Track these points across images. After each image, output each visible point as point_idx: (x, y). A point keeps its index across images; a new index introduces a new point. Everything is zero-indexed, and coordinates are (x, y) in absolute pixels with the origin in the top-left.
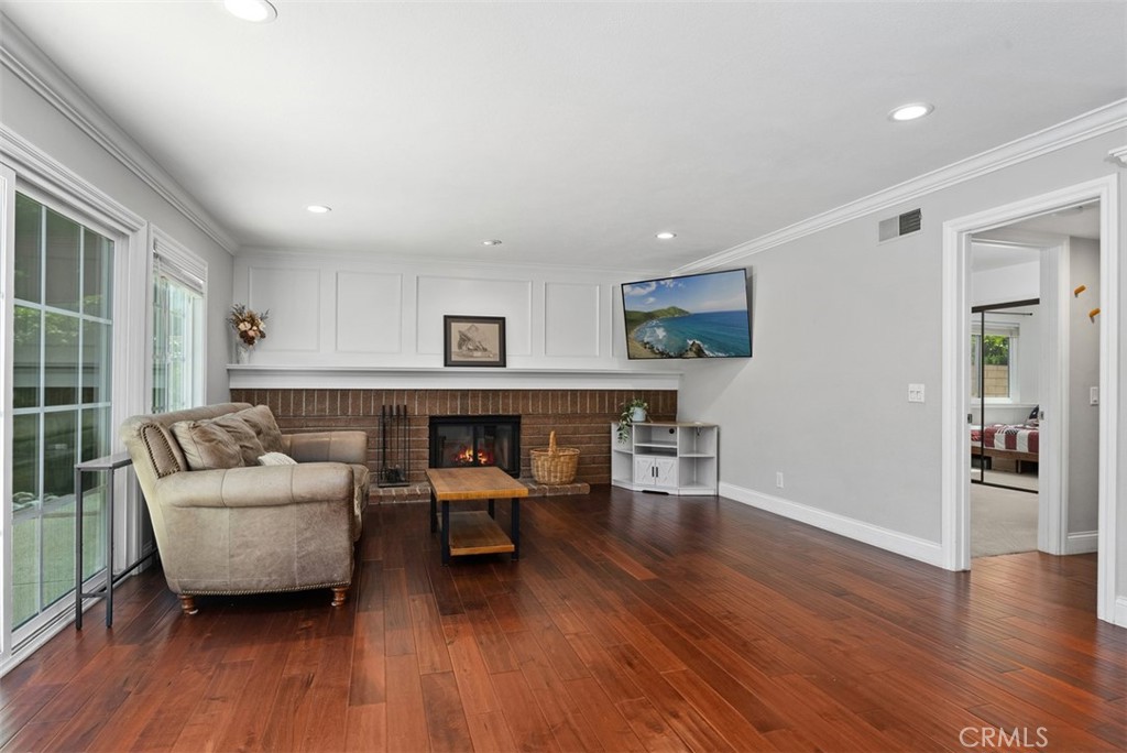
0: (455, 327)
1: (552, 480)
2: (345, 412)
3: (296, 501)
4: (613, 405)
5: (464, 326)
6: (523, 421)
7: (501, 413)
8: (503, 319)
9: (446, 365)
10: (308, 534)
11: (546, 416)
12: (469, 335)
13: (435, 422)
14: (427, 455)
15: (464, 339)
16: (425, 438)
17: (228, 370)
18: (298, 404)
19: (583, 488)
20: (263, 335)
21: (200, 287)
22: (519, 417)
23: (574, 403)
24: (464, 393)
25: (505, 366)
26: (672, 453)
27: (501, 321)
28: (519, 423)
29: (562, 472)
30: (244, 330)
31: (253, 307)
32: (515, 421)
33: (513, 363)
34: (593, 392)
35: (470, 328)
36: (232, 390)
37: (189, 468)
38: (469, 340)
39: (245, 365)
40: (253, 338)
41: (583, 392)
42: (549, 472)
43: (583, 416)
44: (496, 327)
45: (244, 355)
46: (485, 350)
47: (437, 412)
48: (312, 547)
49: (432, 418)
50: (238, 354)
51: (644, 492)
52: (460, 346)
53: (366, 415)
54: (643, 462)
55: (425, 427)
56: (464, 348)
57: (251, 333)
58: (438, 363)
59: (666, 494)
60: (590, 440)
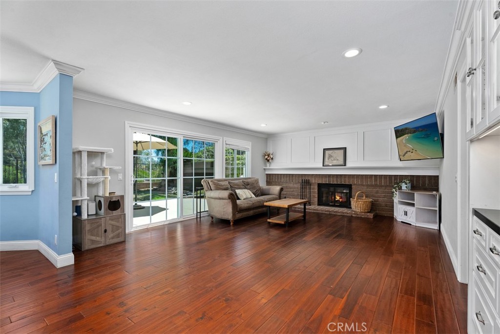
0: (327, 152)
1: (357, 210)
2: (292, 181)
5: (330, 152)
6: (353, 187)
7: (343, 183)
9: (323, 166)
11: (362, 185)
13: (320, 185)
15: (330, 157)
16: (316, 190)
17: (264, 169)
18: (281, 178)
19: (371, 216)
20: (272, 159)
21: (248, 148)
22: (351, 185)
23: (376, 180)
24: (329, 176)
25: (345, 165)
26: (413, 205)
27: (345, 149)
28: (351, 187)
29: (360, 208)
30: (268, 158)
31: (270, 151)
32: (349, 187)
33: (349, 164)
34: (385, 176)
35: (332, 152)
36: (266, 174)
37: (211, 190)
38: (332, 156)
39: (268, 167)
41: (381, 176)
42: (356, 207)
43: (382, 186)
44: (342, 151)
45: (268, 165)
46: (338, 160)
47: (320, 182)
49: (318, 184)
50: (266, 164)
51: (402, 222)
52: (328, 159)
53: (299, 182)
54: (401, 208)
55: (316, 187)
56: (330, 160)
57: (268, 159)
58: (321, 166)
59: (410, 224)
60: (385, 197)
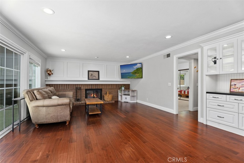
0: (90, 73)
1: (108, 100)
2: (69, 88)
3: (59, 105)
4: (119, 87)
6: (102, 90)
7: (98, 88)
8: (99, 71)
9: (88, 79)
10: (61, 111)
11: (107, 89)
12: (93, 74)
13: (86, 90)
14: (85, 96)
15: (92, 75)
16: (84, 93)
17: (45, 80)
18: (59, 87)
19: (114, 102)
20: (52, 74)
21: (39, 64)
22: (102, 89)
23: (112, 86)
24: (92, 85)
25: (99, 80)
26: (129, 95)
27: (98, 72)
29: (109, 99)
30: (48, 73)
31: (50, 68)
32: (101, 90)
33: (101, 79)
34: (115, 84)
36: (46, 84)
37: (37, 99)
38: (93, 75)
39: (49, 80)
40: (50, 74)
41: (113, 84)
42: (107, 99)
43: (113, 89)
44: (98, 73)
45: (49, 77)
46: (96, 77)
47: (87, 88)
48: (62, 114)
49: (86, 89)
50: (47, 77)
51: (124, 102)
52: (91, 76)
53: (73, 89)
54: (124, 97)
55: (84, 91)
57: (50, 73)
58: (87, 79)
59: (128, 102)
60: (115, 93)
